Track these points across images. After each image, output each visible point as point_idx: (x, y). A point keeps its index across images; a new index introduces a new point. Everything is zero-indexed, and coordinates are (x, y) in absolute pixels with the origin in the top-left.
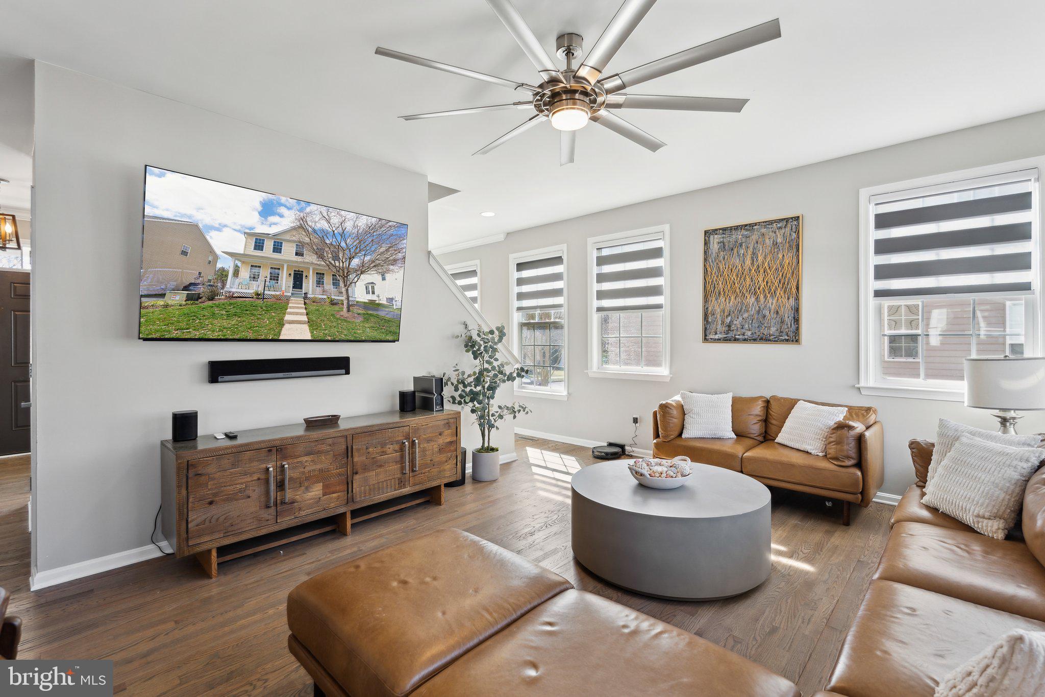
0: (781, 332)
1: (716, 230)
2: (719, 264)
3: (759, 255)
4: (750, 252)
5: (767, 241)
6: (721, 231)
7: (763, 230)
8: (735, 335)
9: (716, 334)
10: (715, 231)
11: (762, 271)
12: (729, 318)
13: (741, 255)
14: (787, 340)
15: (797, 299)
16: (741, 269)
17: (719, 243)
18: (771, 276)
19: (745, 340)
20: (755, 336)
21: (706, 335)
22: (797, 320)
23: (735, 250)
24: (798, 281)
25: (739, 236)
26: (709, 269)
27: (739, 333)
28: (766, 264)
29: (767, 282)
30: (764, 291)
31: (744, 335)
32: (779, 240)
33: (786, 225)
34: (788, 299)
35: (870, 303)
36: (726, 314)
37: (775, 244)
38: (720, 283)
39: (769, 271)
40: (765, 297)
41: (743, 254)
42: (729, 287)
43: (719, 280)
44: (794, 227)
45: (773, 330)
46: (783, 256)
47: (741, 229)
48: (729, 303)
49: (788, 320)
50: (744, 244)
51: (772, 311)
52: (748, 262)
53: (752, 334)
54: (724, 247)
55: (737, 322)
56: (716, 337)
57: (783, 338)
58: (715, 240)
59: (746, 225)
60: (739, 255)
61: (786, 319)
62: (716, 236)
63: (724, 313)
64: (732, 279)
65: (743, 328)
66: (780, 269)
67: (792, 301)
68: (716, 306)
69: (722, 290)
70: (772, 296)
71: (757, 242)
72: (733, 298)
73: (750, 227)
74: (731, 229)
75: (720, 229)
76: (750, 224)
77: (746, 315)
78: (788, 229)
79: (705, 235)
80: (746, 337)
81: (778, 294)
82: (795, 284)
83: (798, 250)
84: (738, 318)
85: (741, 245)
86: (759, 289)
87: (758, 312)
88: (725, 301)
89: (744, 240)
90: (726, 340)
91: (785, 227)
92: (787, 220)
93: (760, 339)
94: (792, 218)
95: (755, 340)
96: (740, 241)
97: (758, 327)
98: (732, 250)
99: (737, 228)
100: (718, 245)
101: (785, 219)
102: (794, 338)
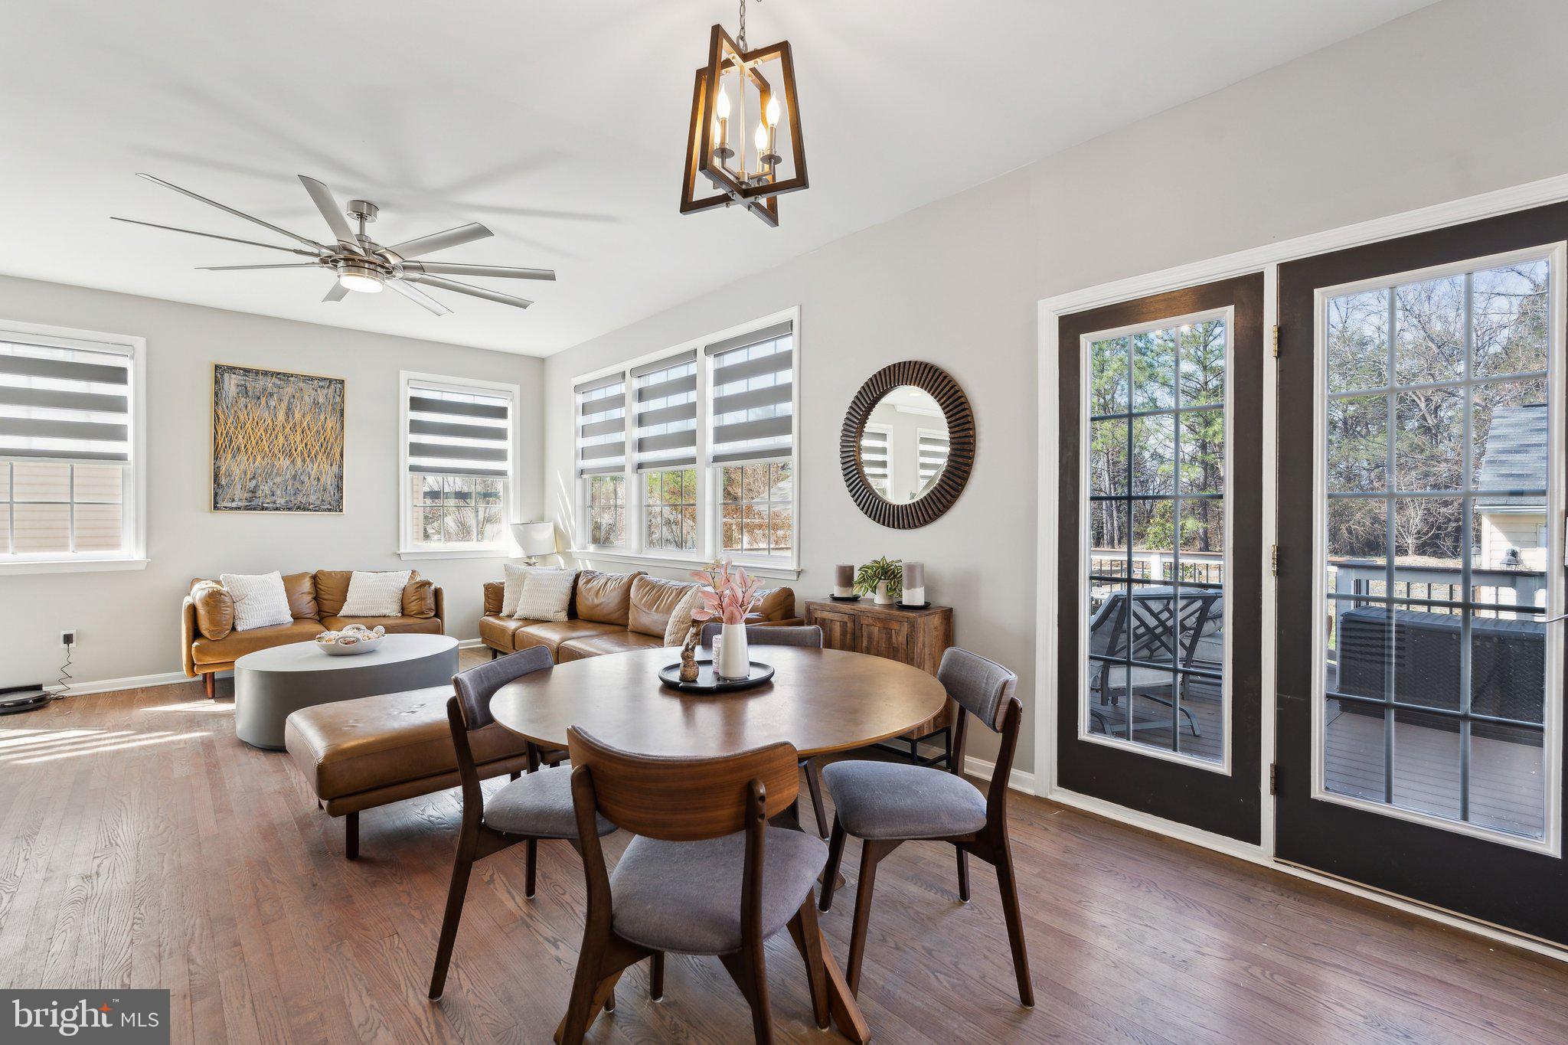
0: (323, 501)
1: (234, 368)
2: (239, 412)
3: (296, 412)
4: (284, 405)
5: (306, 398)
6: (242, 371)
7: (301, 385)
8: (262, 503)
9: (233, 500)
10: (232, 369)
11: (299, 431)
12: (254, 482)
13: (272, 407)
14: (330, 510)
15: (341, 466)
16: (271, 424)
17: (238, 386)
18: (310, 438)
19: (277, 509)
20: (291, 505)
21: (216, 503)
22: (340, 489)
23: (263, 400)
24: (342, 447)
25: (269, 383)
26: (221, 417)
27: (267, 501)
28: (305, 424)
29: (306, 445)
30: (302, 454)
31: (274, 503)
32: (321, 400)
33: (329, 385)
34: (331, 465)
35: (405, 475)
36: (248, 477)
37: (316, 403)
38: (241, 437)
39: (308, 432)
40: (304, 461)
41: (275, 407)
42: (254, 443)
43: (239, 432)
44: (338, 390)
45: (312, 498)
46: (326, 418)
47: (272, 376)
48: (254, 463)
49: (331, 489)
50: (275, 395)
51: (312, 477)
52: (281, 416)
53: (287, 502)
54: (246, 393)
55: (265, 489)
56: (234, 505)
57: (326, 507)
58: (231, 383)
59: (279, 374)
60: (268, 407)
61: (329, 487)
62: (234, 376)
63: (246, 475)
64: (259, 434)
65: (273, 495)
66: (322, 432)
67: (335, 468)
68: (236, 467)
69: (243, 446)
70: (312, 461)
71: (294, 397)
72: (259, 458)
73: (285, 377)
74: (257, 372)
75: (240, 369)
76: (284, 374)
77: (278, 480)
78: (331, 390)
79: (216, 370)
80: (278, 506)
81: (319, 459)
82: (339, 451)
83: (342, 415)
84: (266, 482)
85: (271, 395)
86: (296, 450)
87: (294, 477)
88: (248, 460)
89: (275, 390)
90: (247, 508)
91: (328, 387)
92: (331, 381)
93: (297, 509)
94: (336, 380)
95: (290, 509)
96: (269, 390)
97: (295, 494)
98: (259, 398)
99: (266, 373)
100: (237, 388)
101: (328, 379)
102: (337, 507)
